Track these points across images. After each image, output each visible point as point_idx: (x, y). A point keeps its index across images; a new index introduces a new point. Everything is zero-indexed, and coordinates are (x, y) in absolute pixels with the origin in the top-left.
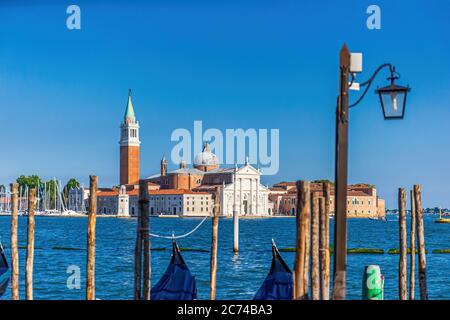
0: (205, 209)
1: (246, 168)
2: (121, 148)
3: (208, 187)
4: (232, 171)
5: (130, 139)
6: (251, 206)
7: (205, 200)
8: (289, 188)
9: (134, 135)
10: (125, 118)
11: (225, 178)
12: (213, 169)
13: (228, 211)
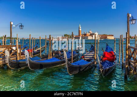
1: (96, 33)
3: (91, 35)
5: (80, 29)
8: (101, 35)
11: (93, 34)
12: (91, 33)
13: (94, 38)
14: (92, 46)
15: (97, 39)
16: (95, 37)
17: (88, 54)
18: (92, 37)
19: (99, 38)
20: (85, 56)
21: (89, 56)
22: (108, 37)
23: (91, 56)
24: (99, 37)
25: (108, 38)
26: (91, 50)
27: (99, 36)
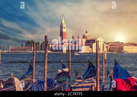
0: (88, 50)
1: (100, 38)
2: (60, 32)
3: (88, 44)
4: (95, 39)
5: (63, 29)
6: (101, 49)
7: (88, 48)
8: (110, 44)
9: (64, 28)
10: (62, 23)
11: (93, 41)
12: (89, 38)
13: (94, 51)
14: (91, 65)
15: (101, 51)
16: (98, 48)
17: (80, 83)
18: (91, 47)
19: (105, 49)
20: (74, 88)
21: (83, 87)
22: (124, 47)
23: (87, 87)
24: (107, 47)
25: (125, 50)
26: (87, 74)
27: (105, 45)
